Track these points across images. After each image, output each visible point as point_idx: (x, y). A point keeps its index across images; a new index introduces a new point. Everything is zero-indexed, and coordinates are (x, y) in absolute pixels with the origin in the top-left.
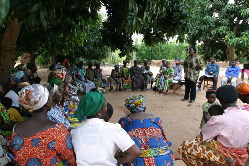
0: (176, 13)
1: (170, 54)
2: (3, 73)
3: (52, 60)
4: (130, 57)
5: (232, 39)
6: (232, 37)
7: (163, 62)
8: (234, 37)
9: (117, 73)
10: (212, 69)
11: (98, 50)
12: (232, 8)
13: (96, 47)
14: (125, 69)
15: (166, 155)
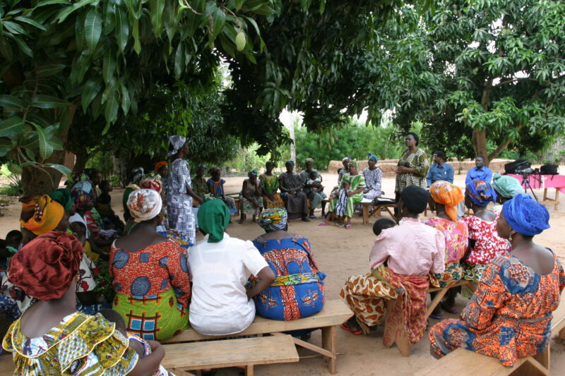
0: (358, 72)
1: (369, 147)
2: (42, 188)
3: (120, 166)
4: (278, 154)
5: (476, 115)
6: (476, 110)
7: (345, 163)
8: (480, 112)
9: (253, 188)
10: (440, 175)
11: (216, 143)
12: (473, 56)
13: (211, 137)
14: (269, 178)
15: (311, 283)
